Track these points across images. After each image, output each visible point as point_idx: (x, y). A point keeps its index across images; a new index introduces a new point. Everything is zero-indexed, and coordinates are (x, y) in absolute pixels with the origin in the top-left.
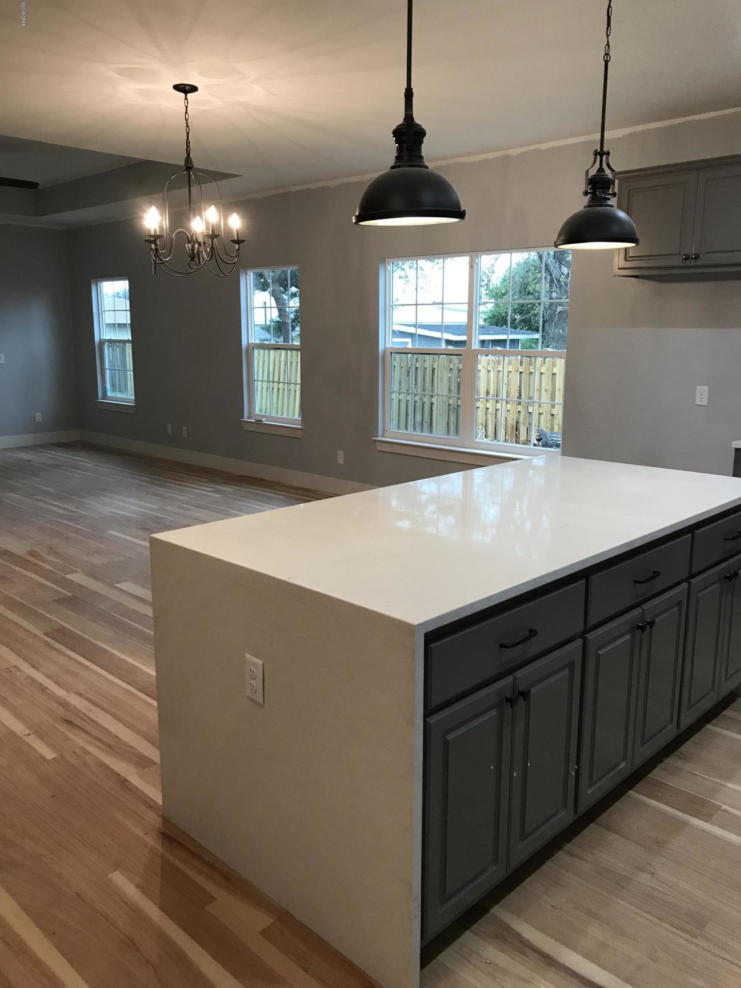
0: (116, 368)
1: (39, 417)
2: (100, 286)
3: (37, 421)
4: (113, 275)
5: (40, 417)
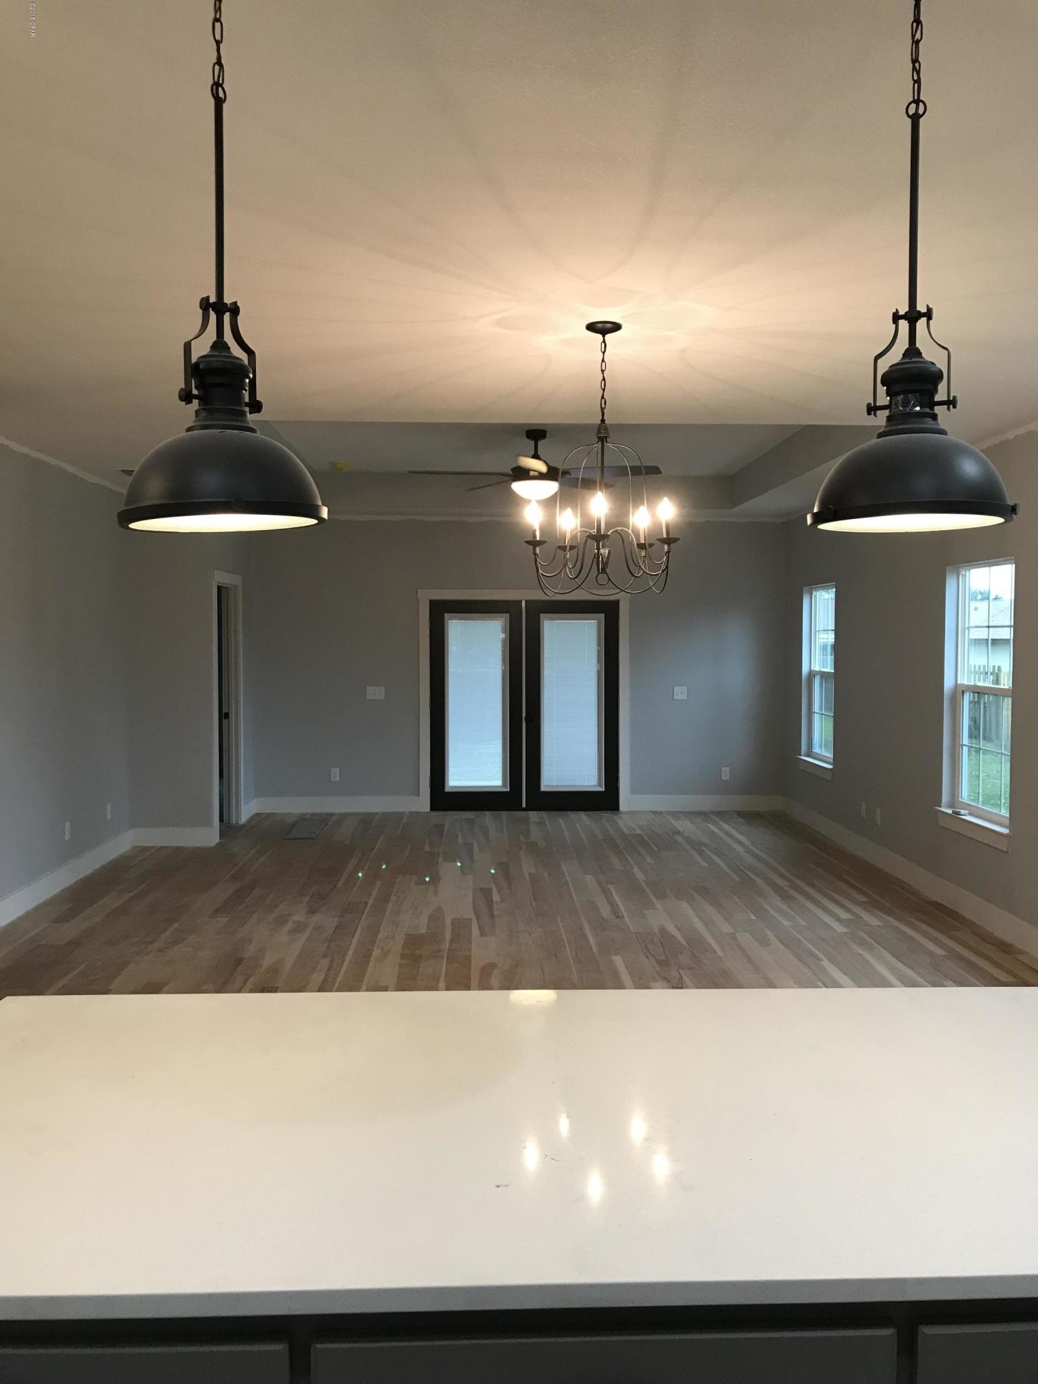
0: (823, 713)
1: (726, 773)
2: (816, 596)
3: (723, 778)
4: (819, 581)
5: (728, 773)
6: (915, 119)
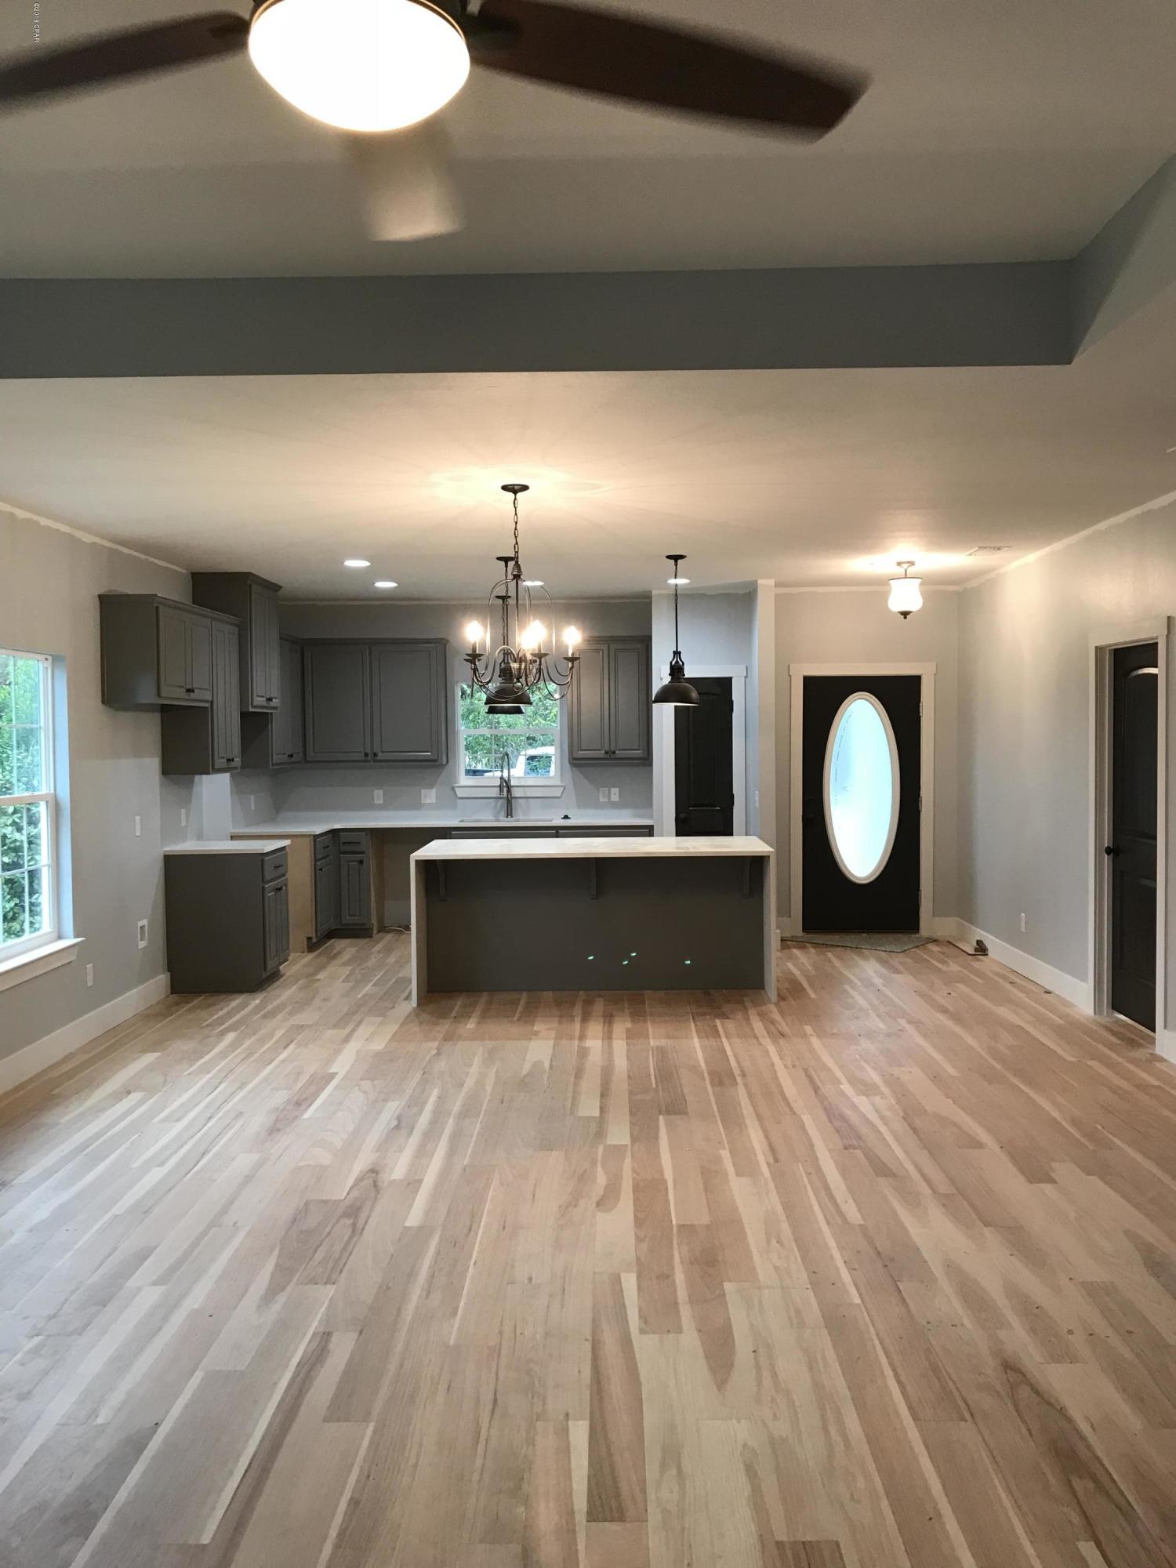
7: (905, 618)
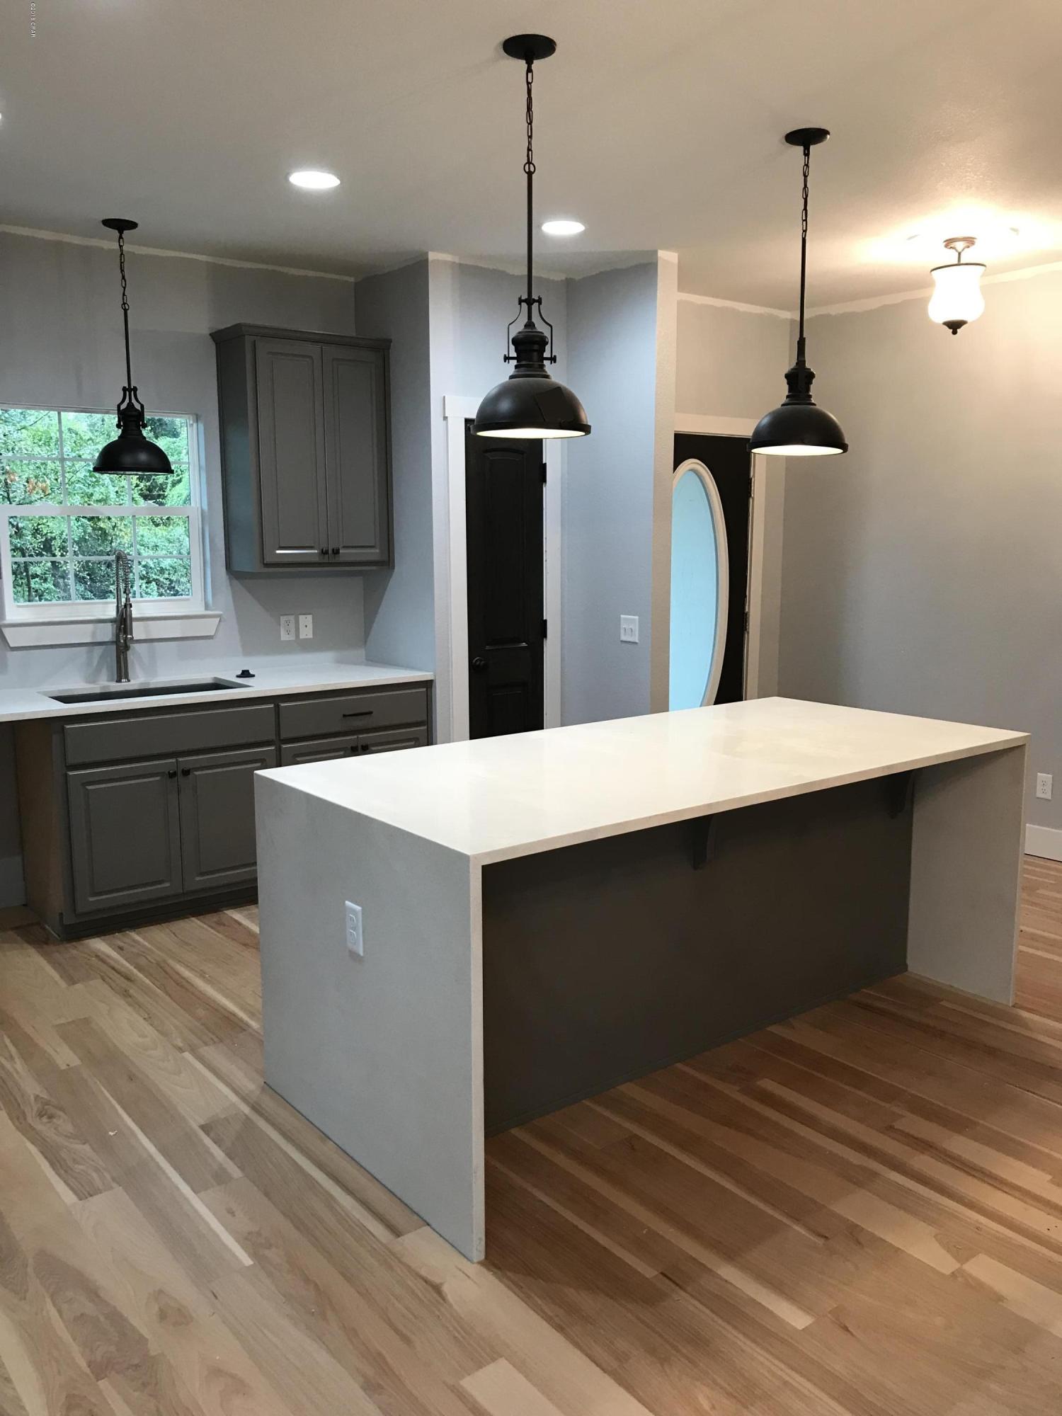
6: (530, 174)
7: (955, 333)
